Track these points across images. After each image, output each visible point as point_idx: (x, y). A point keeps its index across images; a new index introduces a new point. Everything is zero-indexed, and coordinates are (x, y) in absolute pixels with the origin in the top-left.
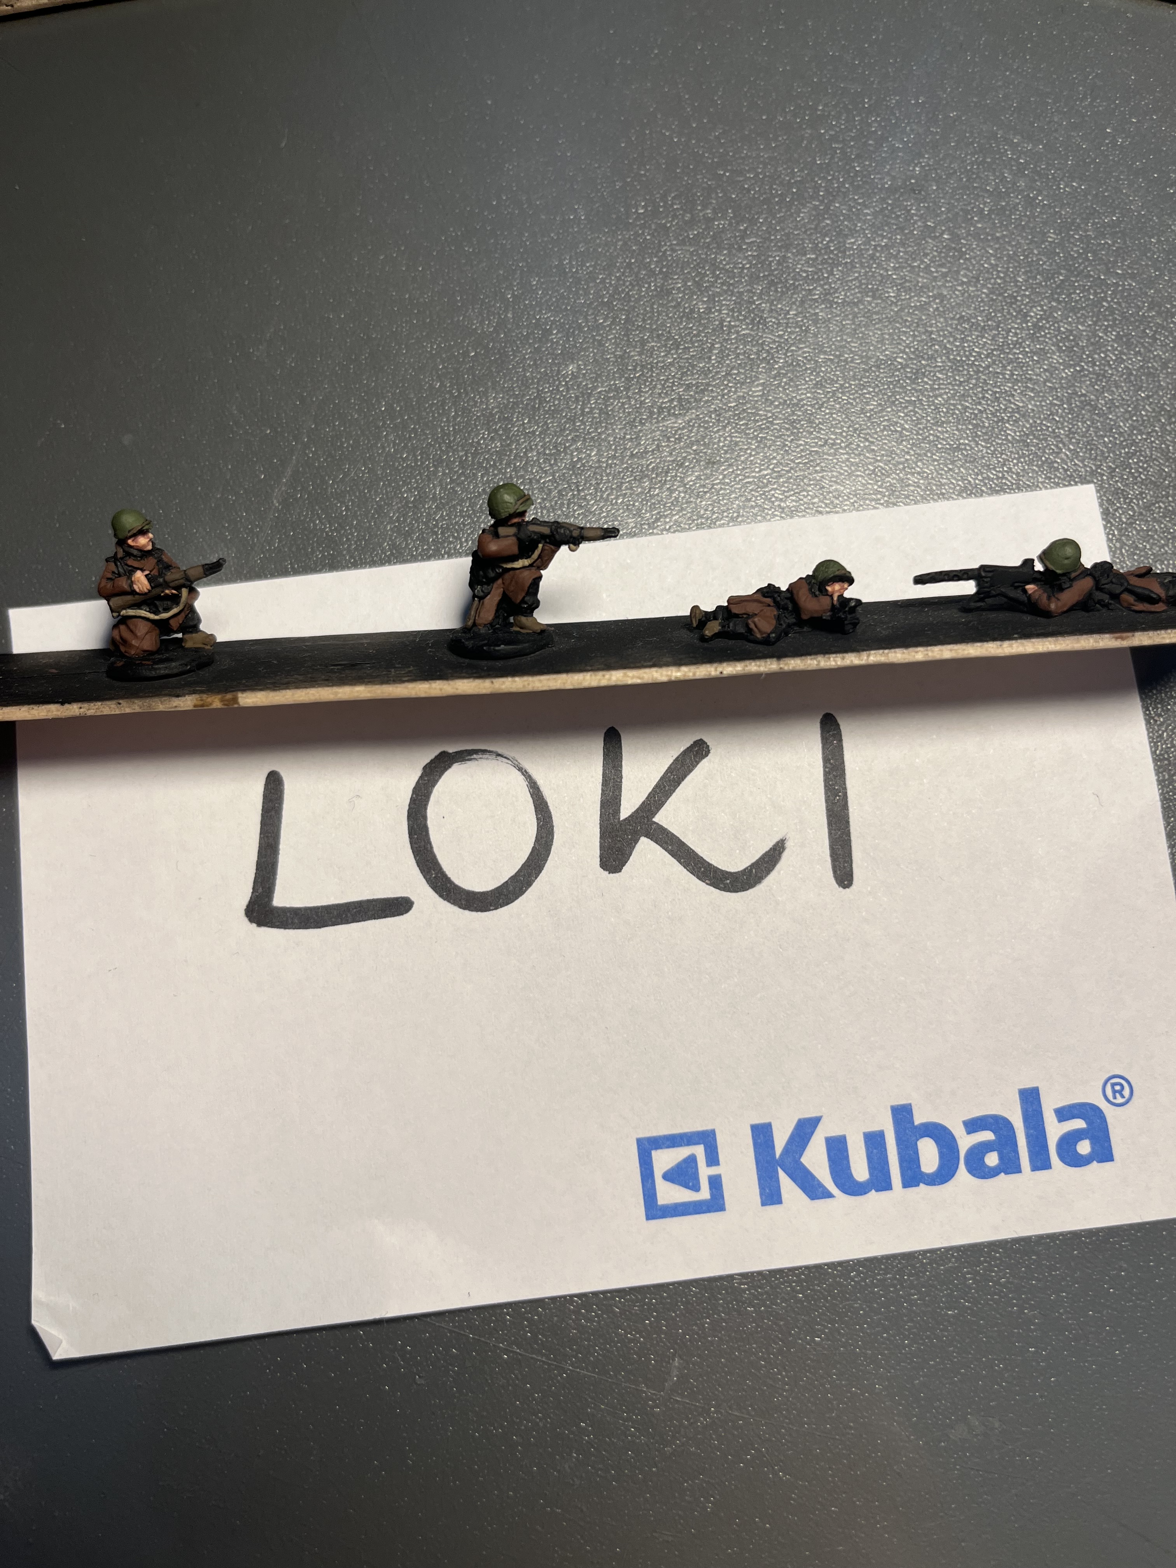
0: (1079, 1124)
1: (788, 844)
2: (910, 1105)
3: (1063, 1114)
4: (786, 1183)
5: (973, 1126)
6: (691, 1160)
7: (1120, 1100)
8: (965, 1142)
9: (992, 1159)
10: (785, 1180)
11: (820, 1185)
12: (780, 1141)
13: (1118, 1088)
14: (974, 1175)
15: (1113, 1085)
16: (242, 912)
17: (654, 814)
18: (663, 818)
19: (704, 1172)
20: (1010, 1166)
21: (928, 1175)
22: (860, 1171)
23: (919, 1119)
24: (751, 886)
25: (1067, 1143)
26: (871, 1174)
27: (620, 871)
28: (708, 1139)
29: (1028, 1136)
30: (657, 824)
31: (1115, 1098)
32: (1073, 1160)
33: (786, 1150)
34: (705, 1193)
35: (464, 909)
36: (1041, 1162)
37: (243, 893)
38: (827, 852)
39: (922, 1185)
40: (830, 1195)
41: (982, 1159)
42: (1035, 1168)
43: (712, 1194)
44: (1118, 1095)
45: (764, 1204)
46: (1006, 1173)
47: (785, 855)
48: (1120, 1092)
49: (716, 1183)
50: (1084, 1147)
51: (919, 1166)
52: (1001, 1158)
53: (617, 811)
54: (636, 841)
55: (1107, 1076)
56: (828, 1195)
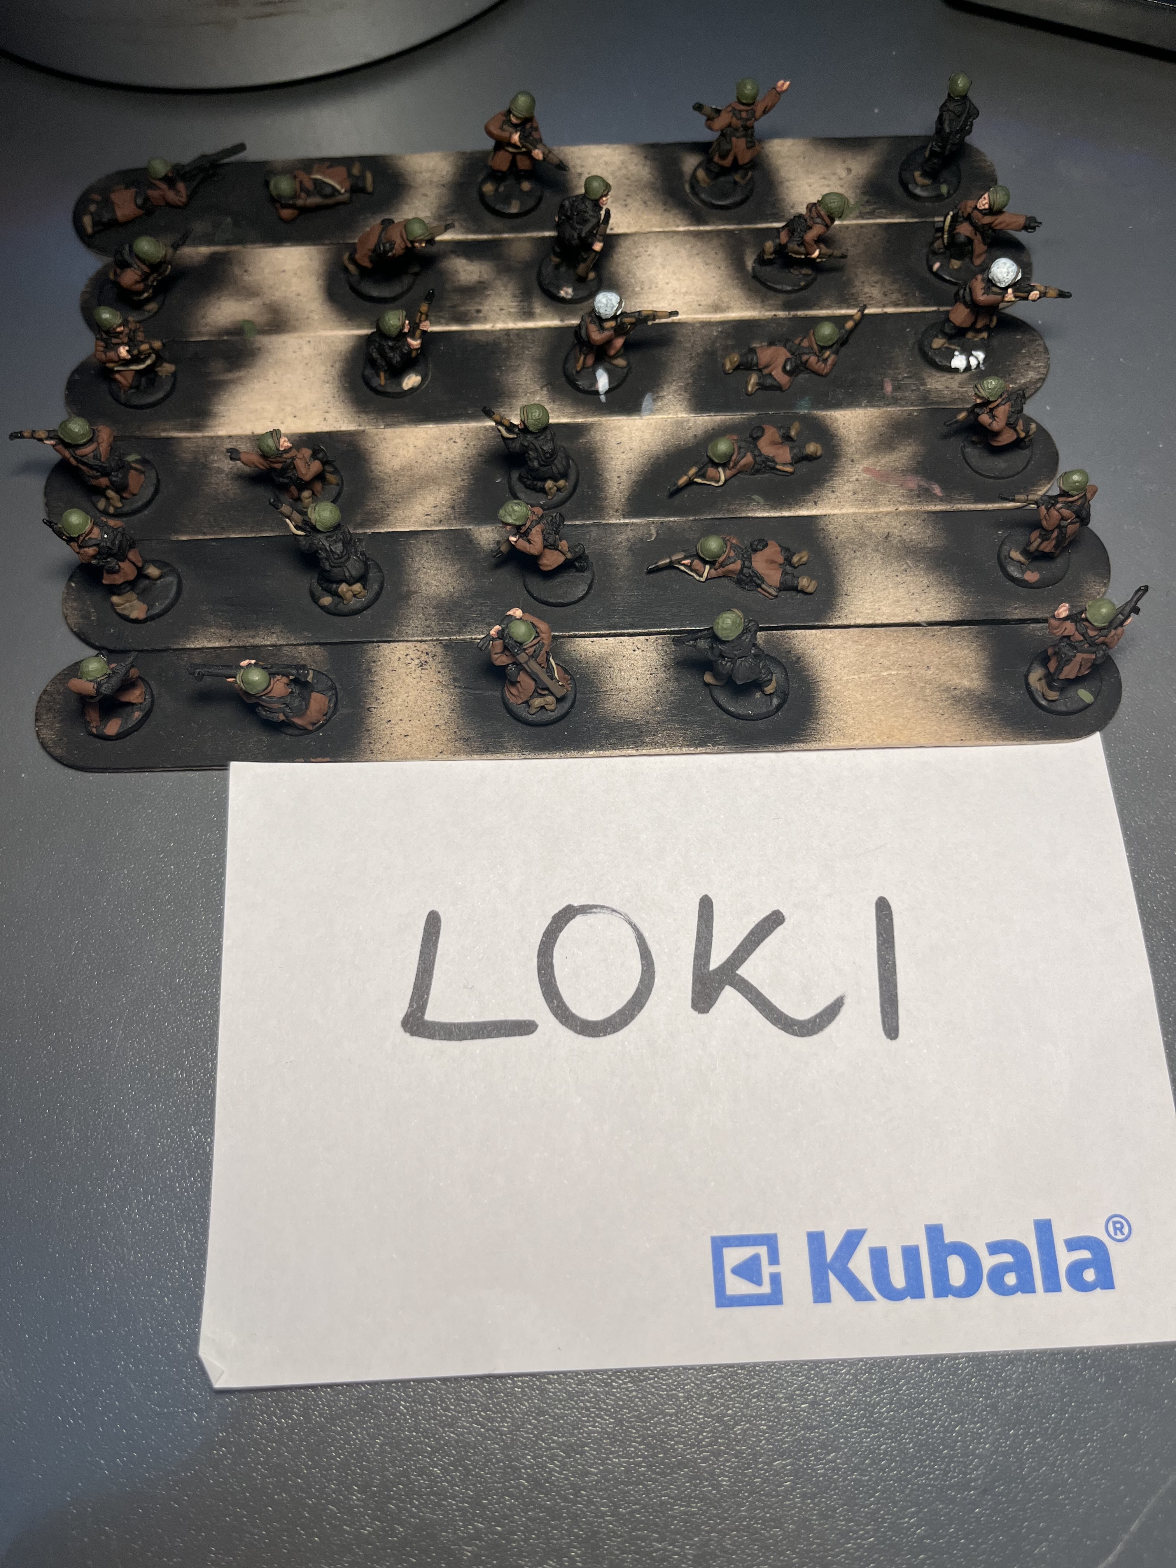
0: (1085, 1254)
1: (847, 1001)
2: (942, 1225)
3: (1073, 1245)
4: (835, 1285)
5: (995, 1248)
6: (756, 1258)
7: (1120, 1237)
8: (988, 1262)
9: (1011, 1279)
10: (834, 1283)
11: (864, 1289)
12: (831, 1247)
13: (1118, 1226)
14: (995, 1291)
15: (1115, 1223)
16: (399, 1023)
17: (737, 968)
18: (744, 971)
19: (767, 1270)
20: (1026, 1286)
21: (956, 1288)
22: (898, 1279)
23: (948, 1239)
24: (815, 1033)
25: (1075, 1270)
26: (907, 1282)
27: (708, 1012)
28: (770, 1241)
29: (1042, 1262)
30: (740, 976)
31: (1116, 1234)
32: (1081, 1286)
33: (836, 1257)
34: (766, 1288)
35: (579, 1033)
36: (1052, 1285)
37: (401, 1008)
38: (879, 1009)
39: (950, 1296)
41: (1002, 1278)
42: (1047, 1290)
43: (773, 1289)
44: (1118, 1232)
45: (816, 1301)
46: (1023, 1292)
47: (844, 1010)
48: (1121, 1229)
49: (775, 1279)
50: (1089, 1275)
51: (948, 1279)
52: (1019, 1278)
53: (708, 963)
54: (722, 989)
55: (1110, 1215)
56: (871, 1298)
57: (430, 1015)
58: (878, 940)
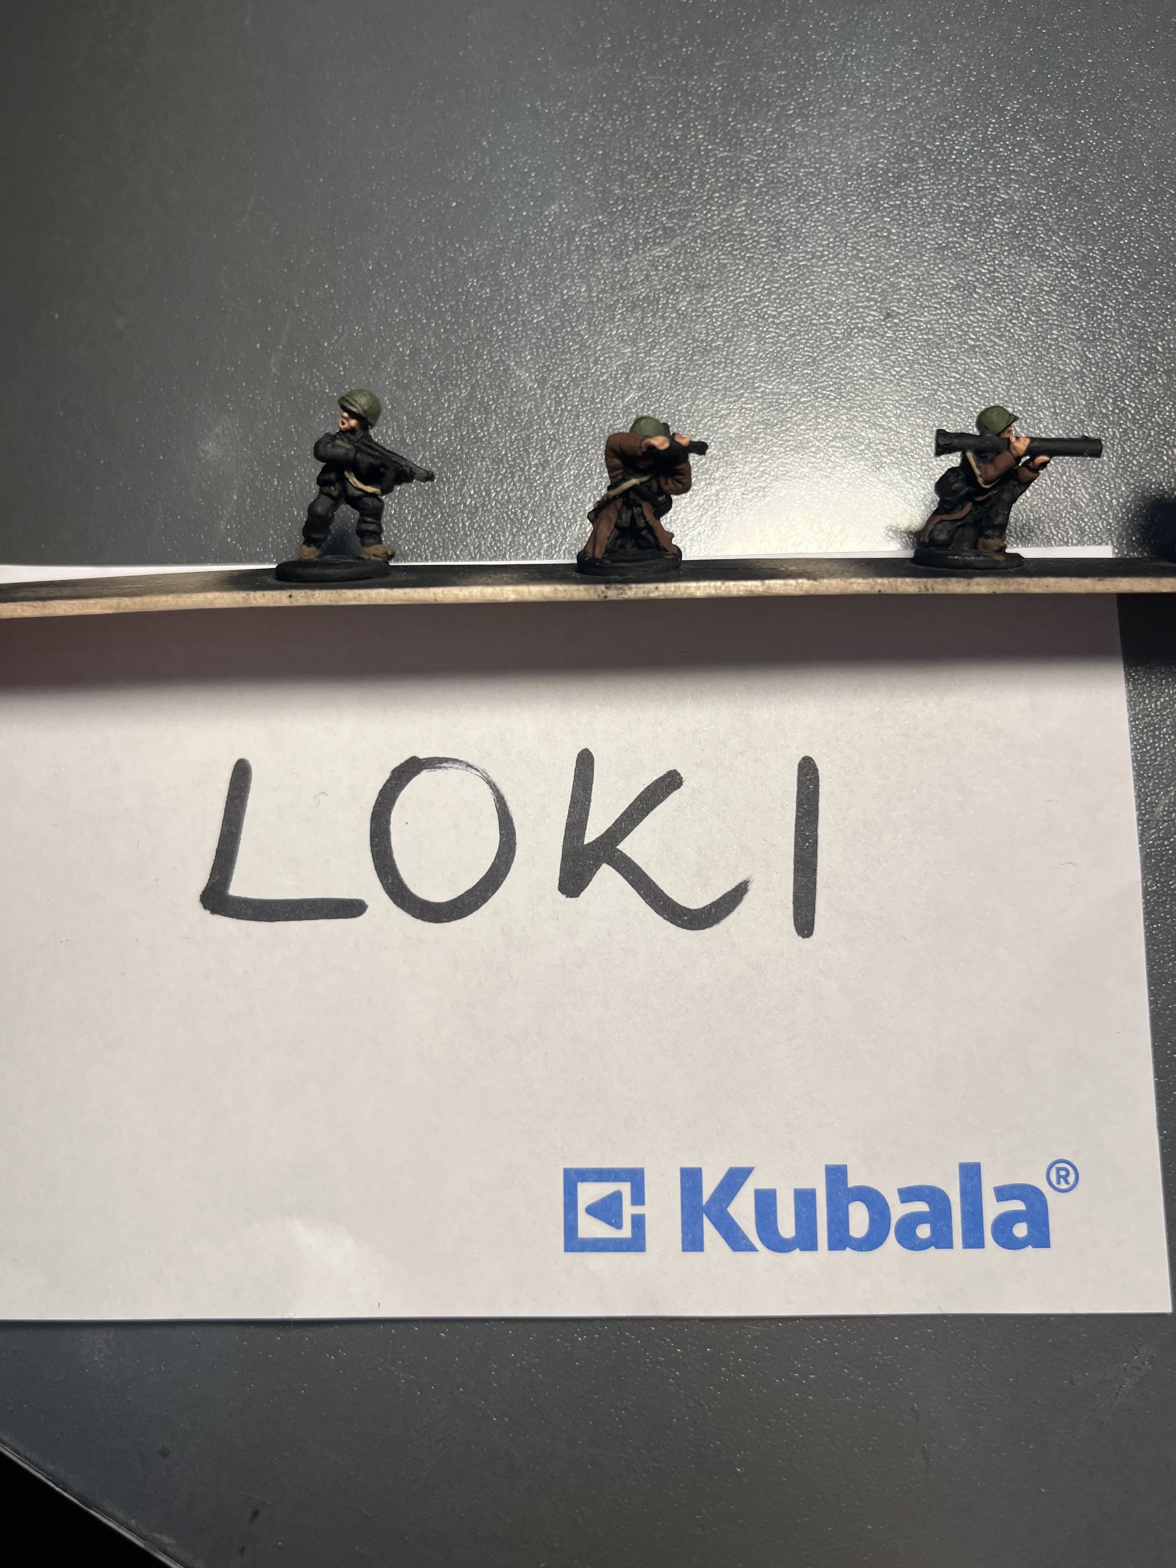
0: (1018, 1205)
1: (752, 887)
2: (846, 1166)
3: (1003, 1193)
4: (709, 1230)
5: (908, 1195)
6: (617, 1197)
7: (1063, 1186)
8: (898, 1210)
9: (924, 1231)
10: (708, 1228)
11: (744, 1237)
12: (709, 1187)
13: (1063, 1173)
14: (903, 1245)
15: (1058, 1170)
16: (197, 898)
17: (619, 841)
18: (626, 846)
19: (628, 1210)
20: (942, 1240)
21: (856, 1240)
22: (787, 1227)
23: (852, 1182)
24: (710, 925)
25: (1004, 1224)
26: (797, 1232)
27: (578, 896)
28: (635, 1177)
29: (964, 1212)
30: (621, 852)
31: (1059, 1183)
32: (1008, 1242)
33: (714, 1198)
34: (626, 1232)
35: (418, 918)
36: (973, 1240)
37: (200, 879)
38: (791, 898)
39: (848, 1249)
40: (753, 1249)
41: (913, 1230)
42: (967, 1245)
43: (633, 1233)
44: (1062, 1180)
45: (684, 1249)
46: (937, 1247)
47: (747, 898)
48: (1065, 1178)
49: (638, 1222)
50: (1021, 1230)
51: (847, 1229)
52: (933, 1231)
53: (582, 835)
54: (598, 867)
55: (1054, 1160)
57: (235, 889)
58: (798, 811)
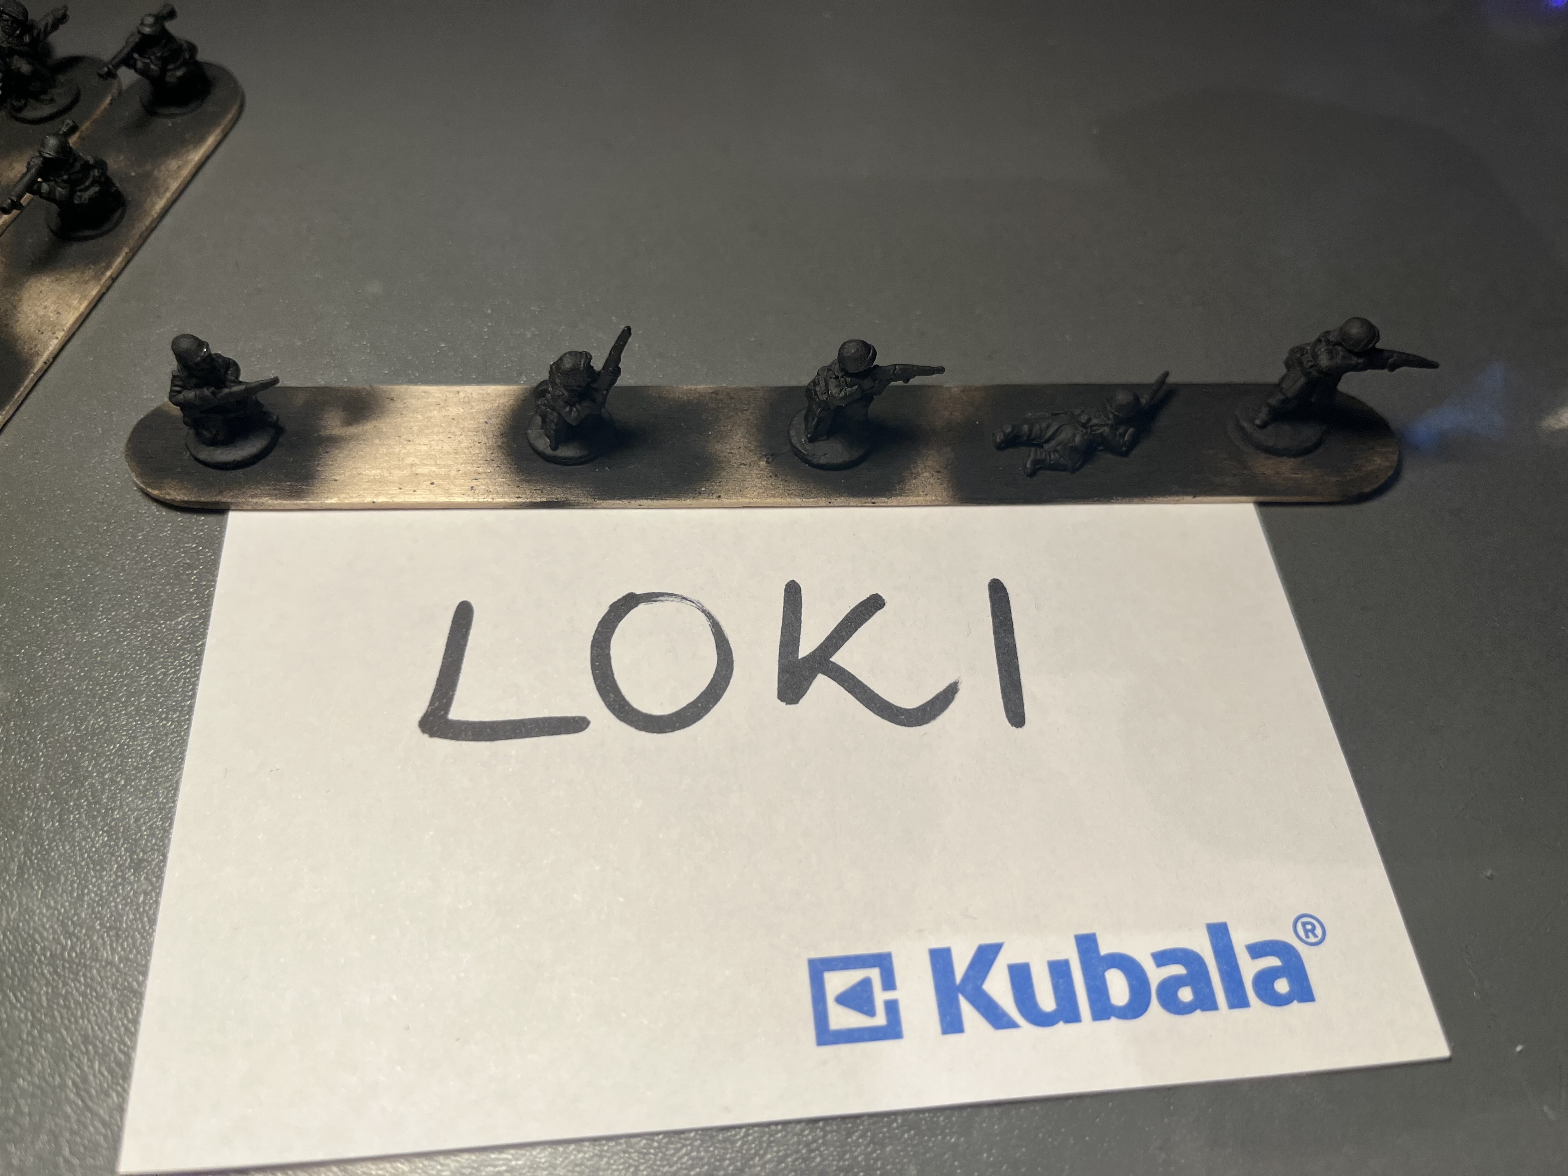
0: (1273, 962)
1: (961, 687)
2: (1094, 935)
3: (1257, 950)
4: (967, 1010)
5: (1162, 958)
6: (866, 983)
7: (1312, 939)
8: (1156, 975)
10: (966, 1008)
11: (1004, 1014)
12: (960, 967)
13: (1309, 927)
14: (1168, 1010)
15: (1304, 924)
16: (417, 724)
17: (831, 655)
18: (840, 658)
19: (880, 997)
20: (1205, 1002)
21: (1120, 1008)
22: (1047, 1001)
23: (1104, 950)
24: (927, 721)
25: (1264, 981)
26: (1058, 1004)
27: (797, 702)
28: (883, 962)
29: (1221, 973)
30: (835, 663)
31: (1307, 937)
32: (1273, 999)
33: (966, 977)
34: (880, 1019)
35: (641, 730)
36: (1238, 1000)
37: (421, 705)
38: (999, 695)
39: (1112, 1018)
41: (1175, 994)
42: (1232, 1006)
43: (888, 1020)
44: (1310, 934)
45: (944, 1032)
46: (1202, 1010)
47: (958, 696)
48: (1313, 932)
49: (892, 1008)
51: (1108, 998)
52: (1195, 992)
53: (796, 651)
54: (814, 677)
55: (1295, 916)
56: (1013, 1025)
57: (456, 713)
58: (994, 623)
